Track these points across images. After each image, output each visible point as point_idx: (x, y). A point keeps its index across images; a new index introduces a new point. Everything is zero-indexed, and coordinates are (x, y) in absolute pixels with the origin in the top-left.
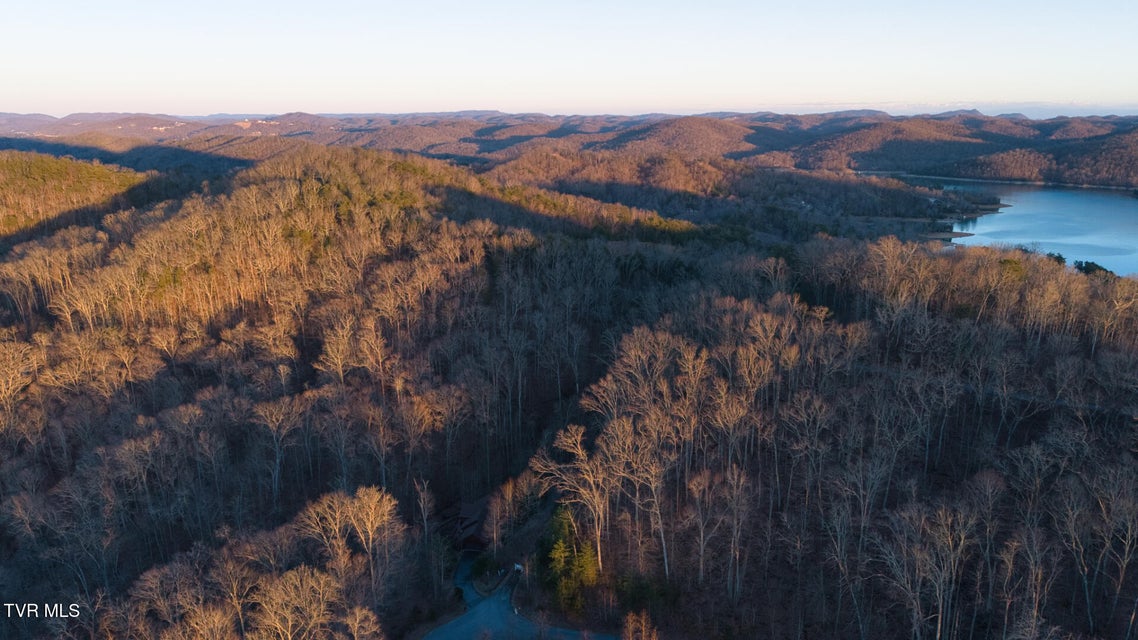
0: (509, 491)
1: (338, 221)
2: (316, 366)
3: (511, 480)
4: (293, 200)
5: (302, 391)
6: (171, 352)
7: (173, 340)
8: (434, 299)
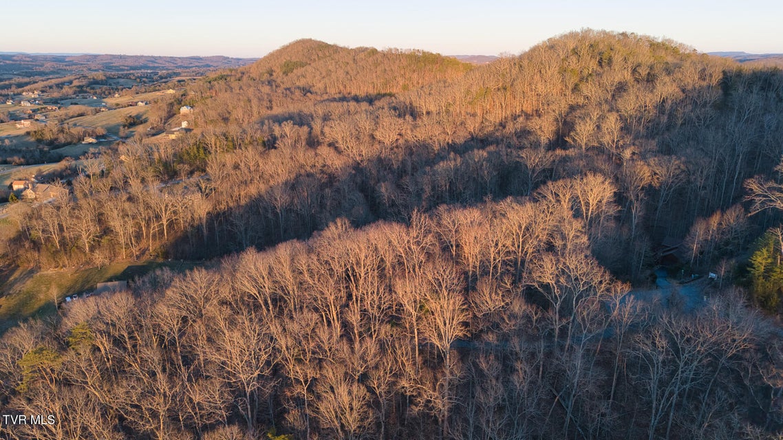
0: (715, 221)
1: (600, 63)
2: (567, 139)
3: (719, 212)
4: (569, 51)
5: (554, 150)
6: (475, 133)
7: (477, 125)
8: (668, 106)
